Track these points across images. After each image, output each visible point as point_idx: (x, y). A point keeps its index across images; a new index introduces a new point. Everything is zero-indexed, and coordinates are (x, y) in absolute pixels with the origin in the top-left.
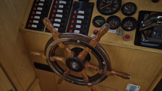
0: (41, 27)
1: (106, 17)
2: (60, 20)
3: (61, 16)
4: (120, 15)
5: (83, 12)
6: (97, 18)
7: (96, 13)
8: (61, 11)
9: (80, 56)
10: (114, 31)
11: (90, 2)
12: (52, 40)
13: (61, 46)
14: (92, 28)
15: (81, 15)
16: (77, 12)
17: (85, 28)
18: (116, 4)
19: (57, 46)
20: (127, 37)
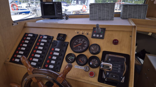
1: (77, 55)
2: (39, 56)
3: (41, 52)
4: (88, 54)
5: (58, 50)
6: (70, 55)
7: (69, 51)
8: (41, 48)
10: (83, 68)
11: (65, 41)
12: (27, 75)
13: (34, 80)
14: (65, 63)
15: (57, 52)
16: (54, 49)
17: (59, 63)
18: (85, 44)
19: (31, 80)
20: (92, 74)
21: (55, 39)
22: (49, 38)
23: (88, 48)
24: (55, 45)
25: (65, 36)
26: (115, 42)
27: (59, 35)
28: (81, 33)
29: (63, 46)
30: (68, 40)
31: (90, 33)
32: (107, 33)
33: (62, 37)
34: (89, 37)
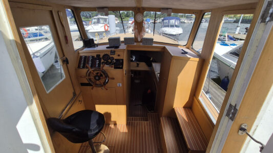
0: (83, 67)
1: (106, 62)
3: (91, 63)
4: (110, 61)
6: (103, 62)
7: (102, 61)
8: (91, 61)
9: (99, 74)
10: (108, 66)
12: (89, 70)
13: (92, 72)
14: (101, 65)
15: (98, 62)
17: (99, 66)
18: (108, 57)
19: (90, 72)
20: (112, 67)
21: (95, 57)
22: (93, 57)
23: (110, 58)
24: (96, 59)
25: (99, 55)
26: (119, 55)
27: (97, 55)
28: (106, 53)
29: (100, 60)
30: (101, 57)
31: (110, 53)
32: (116, 53)
33: (98, 56)
34: (109, 54)
